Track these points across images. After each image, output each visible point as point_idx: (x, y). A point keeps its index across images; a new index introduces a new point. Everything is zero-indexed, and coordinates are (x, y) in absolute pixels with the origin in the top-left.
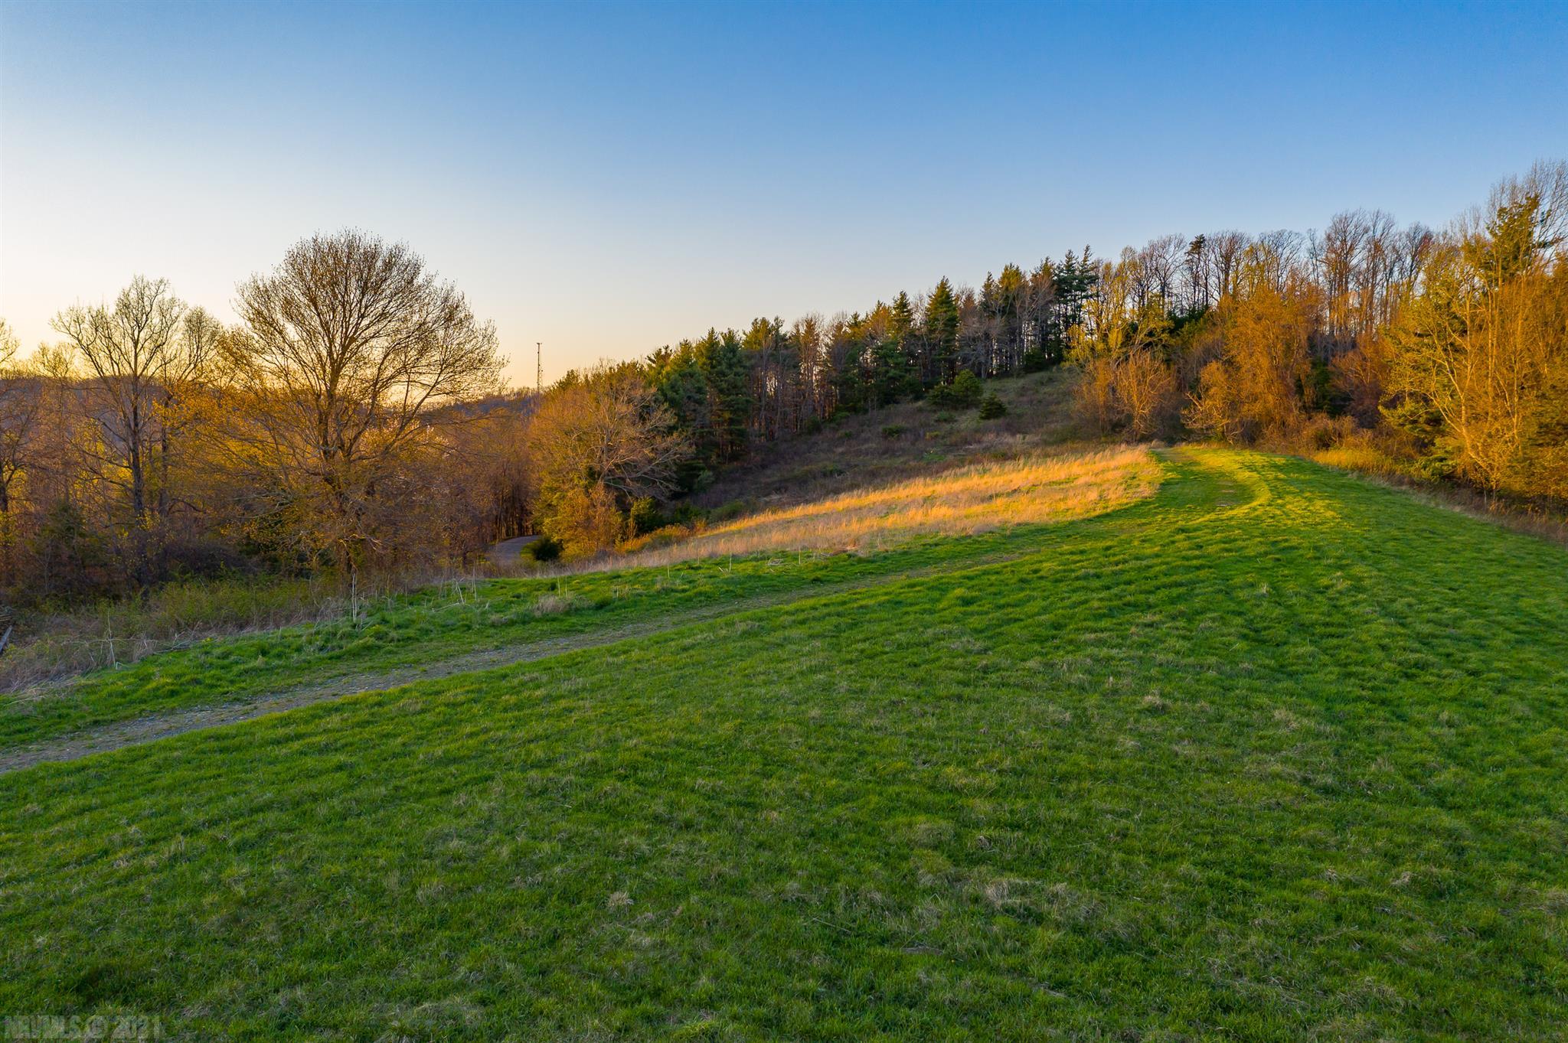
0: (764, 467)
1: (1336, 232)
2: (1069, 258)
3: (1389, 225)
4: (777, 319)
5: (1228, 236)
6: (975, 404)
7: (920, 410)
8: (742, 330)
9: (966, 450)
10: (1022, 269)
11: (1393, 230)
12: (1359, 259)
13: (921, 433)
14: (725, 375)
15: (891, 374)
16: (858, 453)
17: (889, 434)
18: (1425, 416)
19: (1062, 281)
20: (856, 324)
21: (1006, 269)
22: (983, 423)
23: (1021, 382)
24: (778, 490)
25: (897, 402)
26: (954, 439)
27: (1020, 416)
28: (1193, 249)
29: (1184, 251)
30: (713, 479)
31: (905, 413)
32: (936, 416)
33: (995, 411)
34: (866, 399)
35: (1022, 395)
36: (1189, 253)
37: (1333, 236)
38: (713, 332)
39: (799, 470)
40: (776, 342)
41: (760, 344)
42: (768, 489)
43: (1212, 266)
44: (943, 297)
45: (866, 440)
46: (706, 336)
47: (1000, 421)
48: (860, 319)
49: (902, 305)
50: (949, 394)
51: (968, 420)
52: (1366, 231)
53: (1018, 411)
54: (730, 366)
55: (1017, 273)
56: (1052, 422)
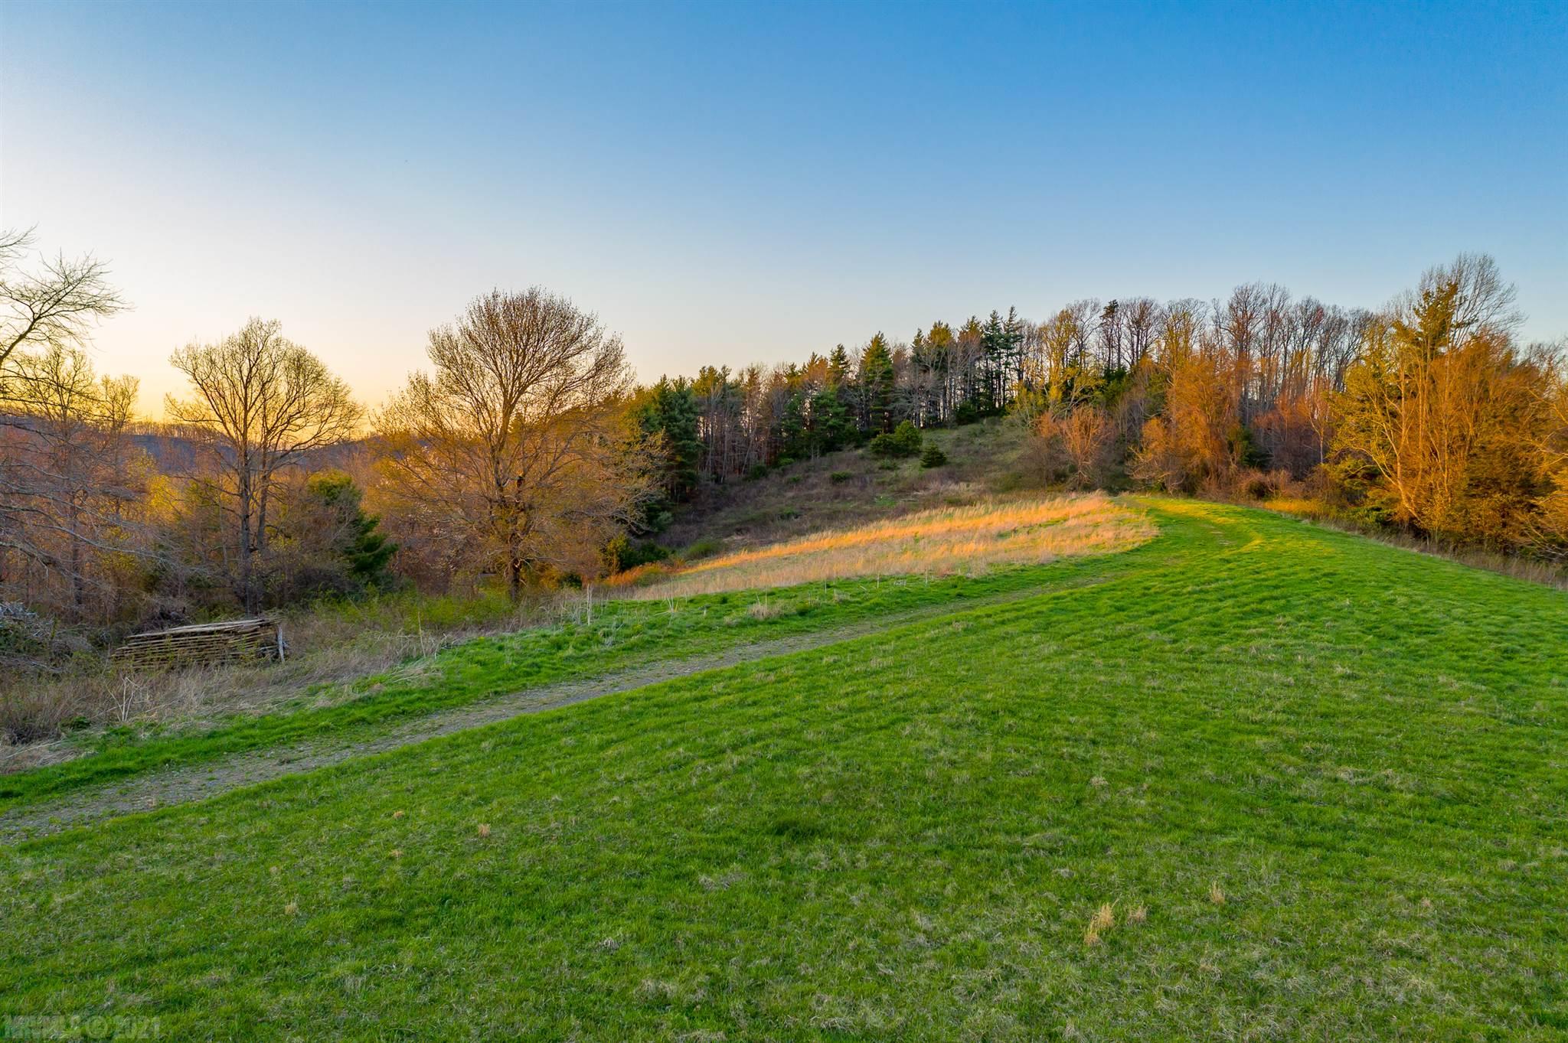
0: (717, 509)
1: (1238, 303)
2: (994, 317)
3: (1284, 297)
4: (724, 368)
5: (1139, 301)
6: (916, 453)
7: (862, 458)
8: (692, 375)
9: (915, 496)
10: (951, 327)
11: (1288, 302)
12: (1258, 328)
13: (868, 479)
14: (676, 420)
15: (830, 423)
16: (809, 498)
17: (837, 480)
18: (1363, 471)
19: (990, 338)
20: (793, 375)
21: (935, 326)
22: (925, 471)
23: (955, 433)
24: (739, 531)
25: (840, 450)
26: (901, 486)
27: (960, 465)
28: (1107, 313)
29: (1099, 314)
30: (671, 520)
31: (850, 459)
32: (879, 464)
33: (936, 460)
34: (808, 447)
35: (958, 446)
36: (1103, 317)
37: (1235, 305)
38: (665, 378)
39: (751, 512)
40: (724, 390)
41: (708, 391)
42: (729, 530)
43: (1124, 329)
44: (878, 350)
45: (814, 486)
46: (658, 381)
47: (943, 469)
48: (796, 369)
49: (839, 357)
50: (891, 443)
51: (910, 468)
52: (1264, 302)
53: (958, 460)
54: (682, 412)
55: (946, 331)
56: (991, 471)
